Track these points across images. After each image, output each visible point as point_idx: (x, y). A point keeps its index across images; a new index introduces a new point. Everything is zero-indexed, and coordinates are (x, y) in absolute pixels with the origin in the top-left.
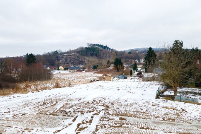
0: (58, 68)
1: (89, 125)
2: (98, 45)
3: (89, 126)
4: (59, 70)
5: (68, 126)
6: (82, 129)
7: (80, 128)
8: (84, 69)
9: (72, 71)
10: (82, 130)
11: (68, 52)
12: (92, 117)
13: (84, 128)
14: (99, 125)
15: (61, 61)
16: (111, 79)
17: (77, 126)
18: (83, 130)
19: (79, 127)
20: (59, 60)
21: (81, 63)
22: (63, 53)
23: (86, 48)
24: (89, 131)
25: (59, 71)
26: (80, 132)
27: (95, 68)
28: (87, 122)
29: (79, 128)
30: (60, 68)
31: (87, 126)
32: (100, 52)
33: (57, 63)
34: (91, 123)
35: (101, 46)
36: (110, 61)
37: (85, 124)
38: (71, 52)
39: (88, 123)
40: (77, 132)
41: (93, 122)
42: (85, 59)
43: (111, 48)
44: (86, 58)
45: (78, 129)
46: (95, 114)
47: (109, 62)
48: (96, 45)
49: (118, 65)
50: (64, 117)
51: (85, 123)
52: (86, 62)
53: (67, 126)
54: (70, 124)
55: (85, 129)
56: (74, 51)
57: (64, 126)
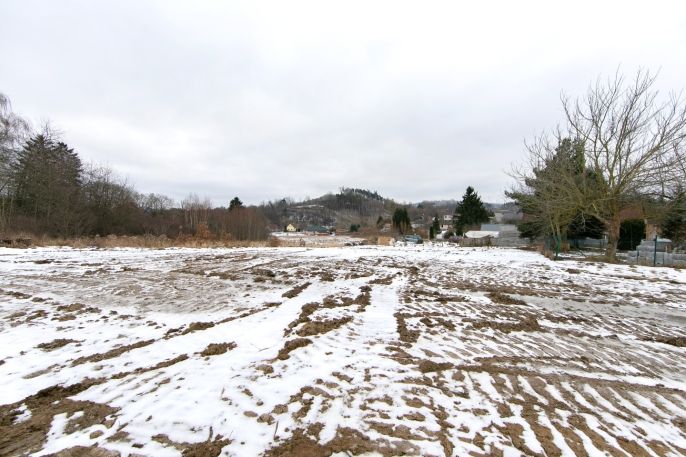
0: (286, 227)
1: (358, 311)
2: (360, 191)
3: (357, 316)
4: (286, 231)
5: (260, 310)
6: (322, 327)
7: (314, 320)
8: (332, 231)
9: (309, 233)
10: (324, 332)
11: (304, 203)
12: (366, 289)
13: (336, 324)
14: (409, 316)
15: (291, 218)
16: (391, 243)
17: (301, 311)
18: (331, 333)
19: (311, 317)
20: (287, 216)
21: (327, 222)
22: (294, 205)
23: (338, 195)
24: (362, 339)
25: (285, 234)
26: (308, 342)
27: (354, 230)
28: (347, 302)
29: (308, 320)
30: (288, 228)
31: (350, 314)
32: (363, 203)
33: (284, 221)
34: (367, 308)
35: (367, 193)
36: (384, 218)
37: (337, 308)
38: (309, 202)
39: (355, 307)
40: (293, 337)
41: (373, 301)
42: (334, 215)
43: (385, 197)
44: (337, 213)
45: (300, 326)
46: (377, 282)
47: (380, 218)
48: (357, 190)
49: (401, 223)
50: (260, 284)
51: (340, 305)
52: (336, 220)
53: (253, 312)
54: (272, 305)
55: (338, 327)
56: (316, 201)
57: (238, 310)
